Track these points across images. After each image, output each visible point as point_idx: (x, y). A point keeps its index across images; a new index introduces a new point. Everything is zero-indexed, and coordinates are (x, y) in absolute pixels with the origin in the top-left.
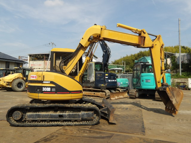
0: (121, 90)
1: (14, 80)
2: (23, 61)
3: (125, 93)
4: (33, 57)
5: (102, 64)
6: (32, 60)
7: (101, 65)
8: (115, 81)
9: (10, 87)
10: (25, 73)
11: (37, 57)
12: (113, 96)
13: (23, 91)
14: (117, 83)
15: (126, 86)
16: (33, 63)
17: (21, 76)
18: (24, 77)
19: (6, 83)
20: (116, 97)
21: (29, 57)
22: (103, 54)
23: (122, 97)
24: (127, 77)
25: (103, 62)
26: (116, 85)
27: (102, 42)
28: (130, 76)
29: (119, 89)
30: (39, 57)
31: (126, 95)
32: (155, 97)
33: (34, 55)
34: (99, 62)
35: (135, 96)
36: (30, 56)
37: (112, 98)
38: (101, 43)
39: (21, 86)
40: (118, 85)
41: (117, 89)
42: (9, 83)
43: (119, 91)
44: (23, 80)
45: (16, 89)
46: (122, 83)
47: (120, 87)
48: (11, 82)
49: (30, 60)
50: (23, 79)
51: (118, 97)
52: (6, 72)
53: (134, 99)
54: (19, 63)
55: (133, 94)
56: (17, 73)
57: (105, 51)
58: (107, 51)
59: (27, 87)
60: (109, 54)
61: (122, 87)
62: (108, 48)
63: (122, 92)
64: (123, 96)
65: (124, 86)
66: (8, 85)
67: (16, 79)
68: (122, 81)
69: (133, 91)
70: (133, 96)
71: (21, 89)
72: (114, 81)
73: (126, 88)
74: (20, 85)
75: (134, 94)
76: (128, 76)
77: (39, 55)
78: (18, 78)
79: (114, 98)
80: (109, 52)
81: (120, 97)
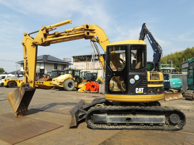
0: (174, 91)
1: (65, 80)
2: (69, 63)
3: (179, 94)
4: (76, 58)
5: (153, 64)
6: (76, 61)
7: (151, 65)
8: (168, 81)
9: (62, 86)
10: (75, 73)
11: (80, 59)
12: (168, 96)
13: (73, 90)
14: (170, 83)
15: (179, 86)
16: (77, 64)
17: (71, 76)
18: (74, 77)
19: (59, 83)
20: (171, 98)
21: (72, 58)
22: (154, 53)
23: (177, 98)
24: (178, 77)
25: (153, 61)
26: (169, 86)
27: (152, 41)
28: (181, 76)
29: (172, 90)
30: (81, 58)
31: (181, 96)
33: (77, 56)
34: (150, 62)
35: (193, 97)
36: (74, 57)
37: (166, 99)
38: (152, 43)
39: (72, 86)
40: (171, 86)
41: (170, 89)
42: (61, 83)
43: (173, 92)
44: (72, 81)
45: (67, 89)
46: (174, 83)
47: (172, 87)
48: (63, 82)
49: (74, 62)
50: (73, 79)
51: (172, 98)
52: (57, 73)
53: (192, 100)
54: (65, 64)
55: (190, 95)
56: (67, 73)
57: (156, 50)
58: (158, 51)
59: (76, 86)
60: (161, 53)
61: (175, 87)
62: (159, 47)
63: (176, 93)
65: (177, 87)
66: (60, 84)
67: (67, 79)
68: (174, 81)
69: (190, 92)
70: (190, 98)
71: (71, 89)
72: (166, 81)
73: (179, 89)
74: (70, 84)
75: (191, 95)
76: (179, 75)
77: (81, 56)
78: (68, 78)
79: (169, 99)
80: (160, 52)
81: (175, 98)
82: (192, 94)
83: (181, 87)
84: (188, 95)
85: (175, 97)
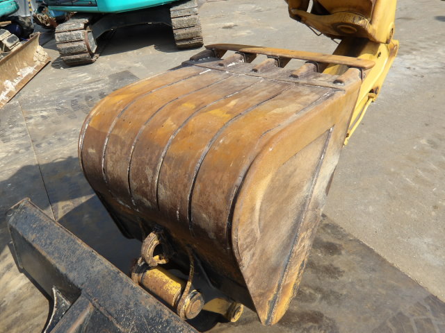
3: (30, 45)
20: (10, 85)
23: (30, 70)
31: (39, 53)
32: (176, 38)
35: (90, 51)
51: (17, 81)
55: (76, 44)
63: (22, 48)
64: (31, 63)
69: (76, 32)
70: (83, 55)
75: (82, 44)
79: (3, 96)
81: (24, 76)
82: (82, 38)
83: (18, 8)
84: (71, 45)
85: (23, 67)
